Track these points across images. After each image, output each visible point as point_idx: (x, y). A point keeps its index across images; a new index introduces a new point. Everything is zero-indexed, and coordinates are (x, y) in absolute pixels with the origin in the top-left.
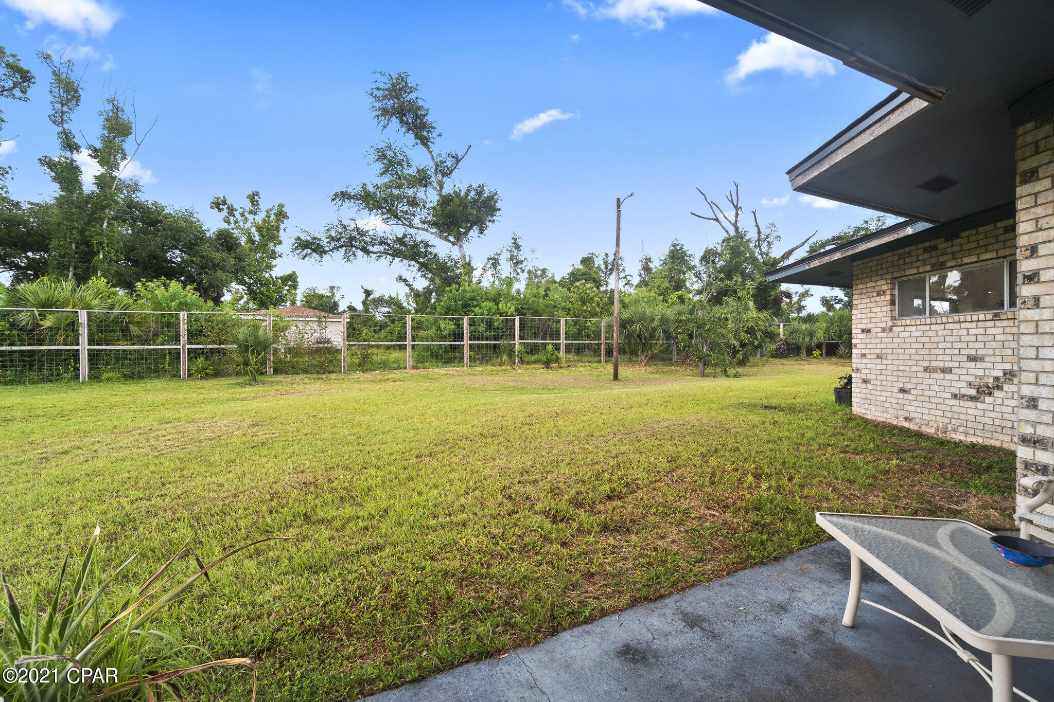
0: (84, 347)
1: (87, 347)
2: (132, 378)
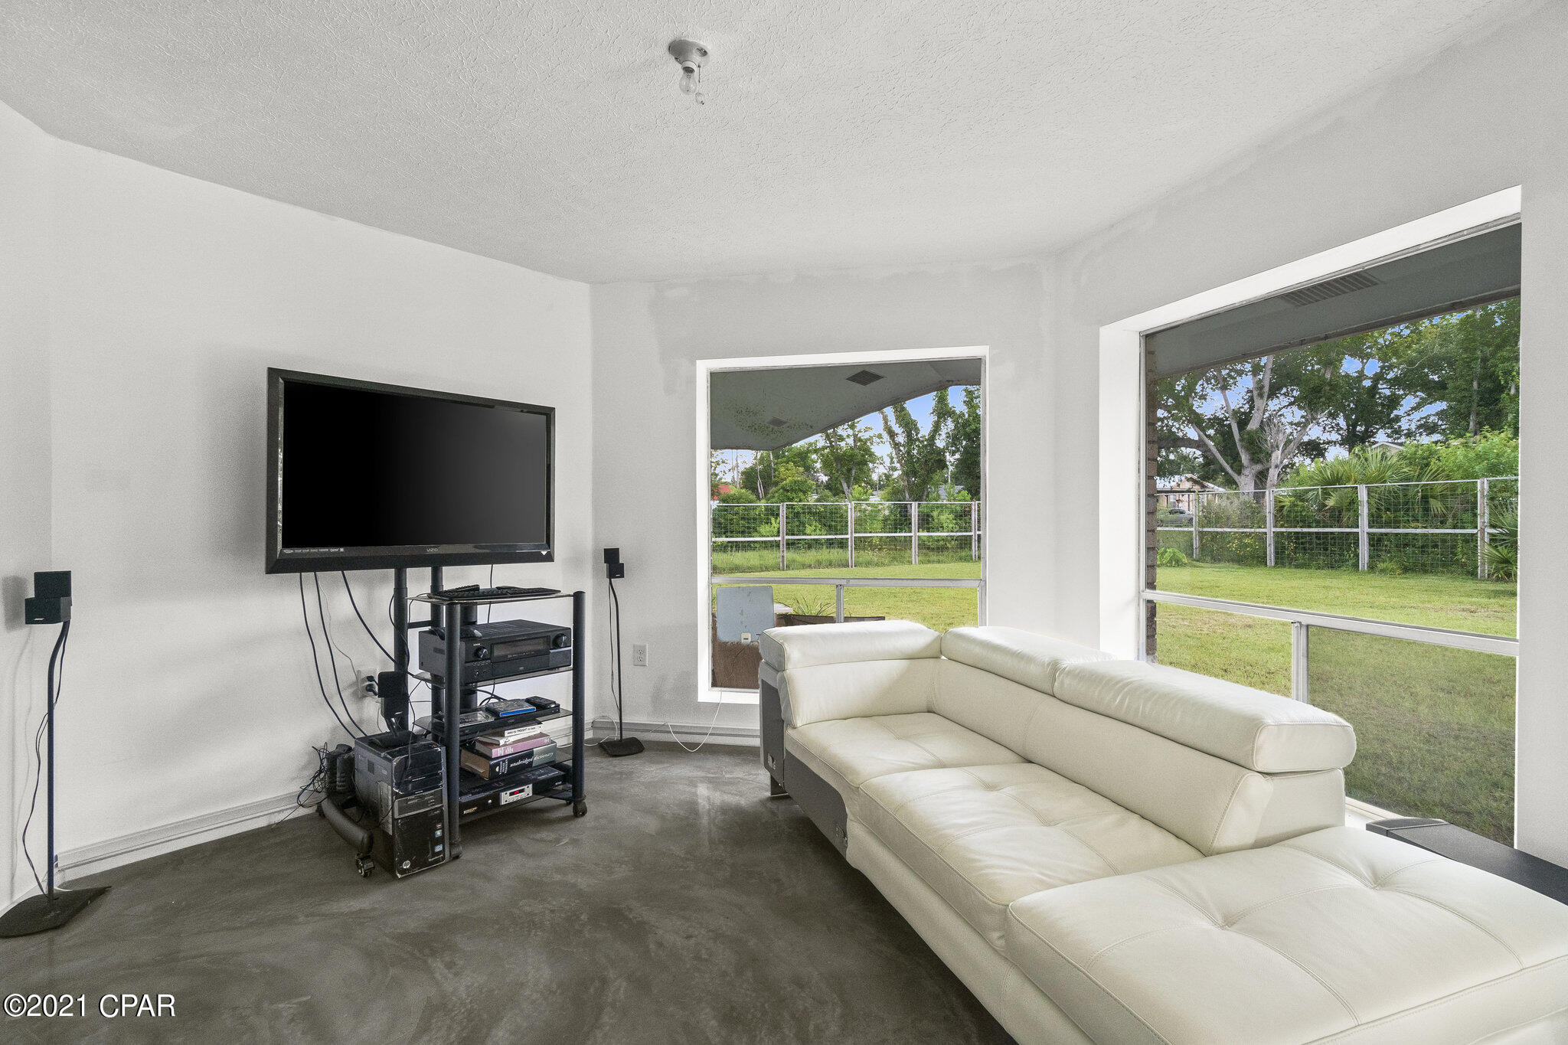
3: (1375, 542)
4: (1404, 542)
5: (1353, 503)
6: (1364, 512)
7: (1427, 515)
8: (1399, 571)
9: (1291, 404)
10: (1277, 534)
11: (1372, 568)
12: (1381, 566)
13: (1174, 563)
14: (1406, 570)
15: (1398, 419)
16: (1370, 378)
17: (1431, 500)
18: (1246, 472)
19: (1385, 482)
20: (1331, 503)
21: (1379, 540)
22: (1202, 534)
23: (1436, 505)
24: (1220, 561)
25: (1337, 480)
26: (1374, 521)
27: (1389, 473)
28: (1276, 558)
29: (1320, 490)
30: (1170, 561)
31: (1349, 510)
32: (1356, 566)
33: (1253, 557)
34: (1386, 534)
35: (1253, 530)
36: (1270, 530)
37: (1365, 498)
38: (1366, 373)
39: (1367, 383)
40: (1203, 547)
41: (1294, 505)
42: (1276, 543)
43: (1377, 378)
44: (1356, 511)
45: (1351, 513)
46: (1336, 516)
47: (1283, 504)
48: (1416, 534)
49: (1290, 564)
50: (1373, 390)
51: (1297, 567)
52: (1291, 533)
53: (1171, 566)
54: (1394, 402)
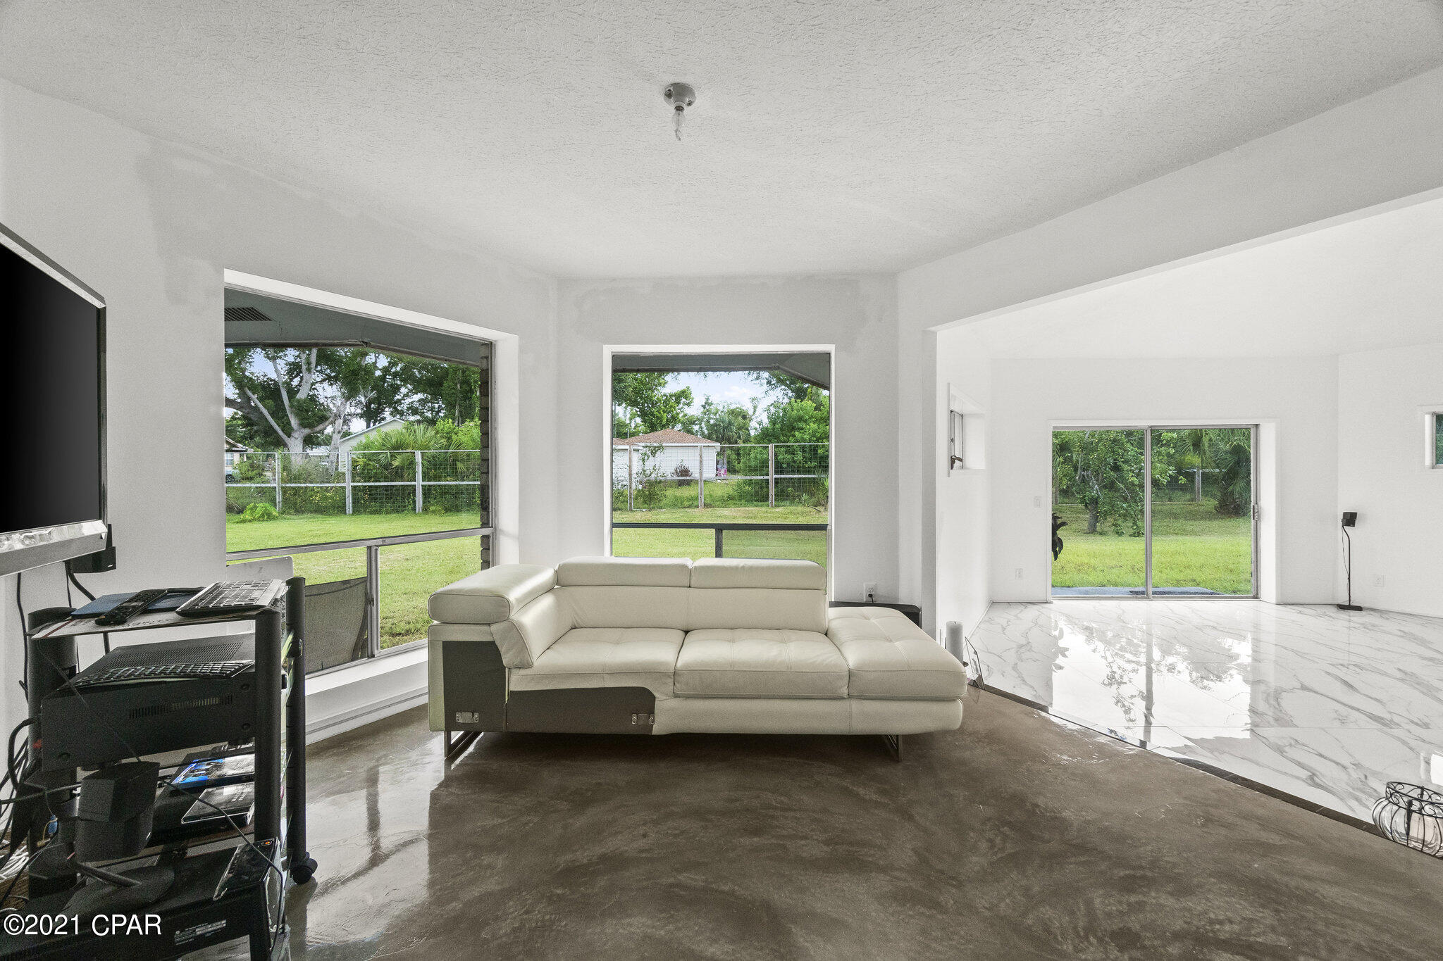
0: (419, 483)
1: (421, 483)
2: (451, 511)
3: (427, 491)
4: (445, 491)
5: (412, 464)
6: (419, 469)
7: (456, 474)
8: (443, 512)
9: (324, 380)
10: (354, 488)
11: (426, 510)
12: (432, 508)
13: (266, 517)
14: (447, 510)
15: (399, 402)
16: (380, 370)
17: (457, 462)
18: (296, 435)
19: (430, 449)
20: (396, 463)
21: (429, 490)
22: (285, 490)
23: (460, 466)
24: (303, 512)
25: (398, 446)
26: (426, 476)
27: (432, 443)
28: (354, 507)
29: (389, 454)
30: (263, 515)
31: (408, 469)
32: (414, 509)
33: (334, 507)
34: (434, 486)
35: (333, 485)
36: (348, 484)
37: (420, 460)
38: (377, 365)
39: (378, 373)
40: (285, 501)
41: (365, 465)
42: (354, 495)
43: (386, 371)
44: (414, 469)
45: (411, 471)
46: (398, 473)
47: (358, 463)
48: (451, 486)
49: (365, 511)
50: (383, 378)
51: (371, 513)
52: (366, 486)
53: (263, 520)
54: (396, 389)
